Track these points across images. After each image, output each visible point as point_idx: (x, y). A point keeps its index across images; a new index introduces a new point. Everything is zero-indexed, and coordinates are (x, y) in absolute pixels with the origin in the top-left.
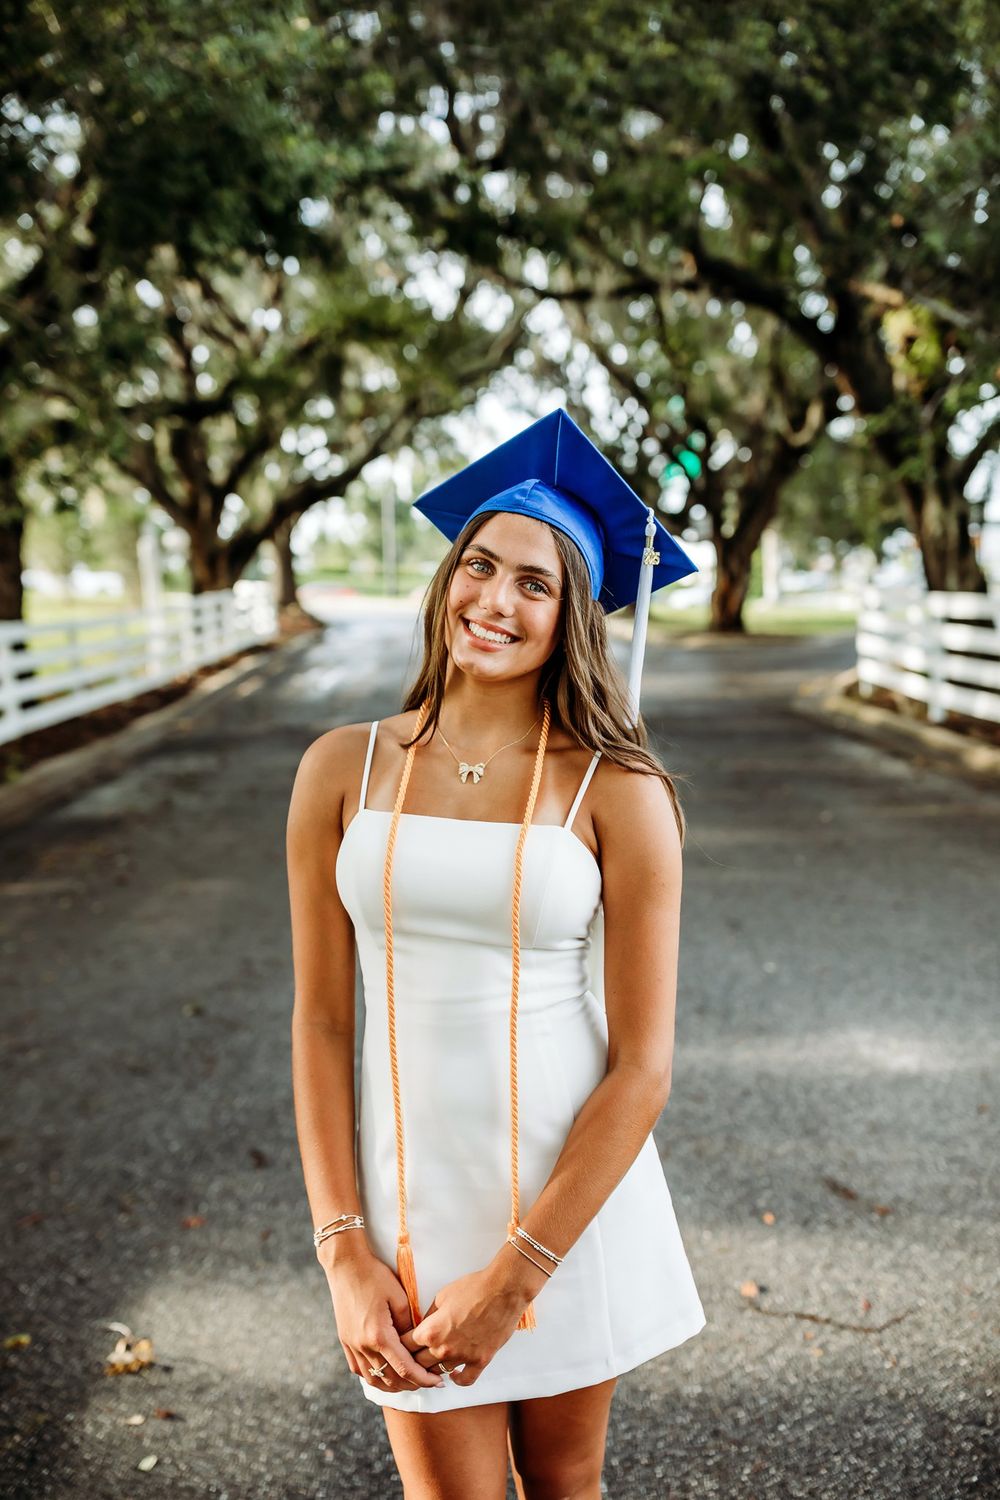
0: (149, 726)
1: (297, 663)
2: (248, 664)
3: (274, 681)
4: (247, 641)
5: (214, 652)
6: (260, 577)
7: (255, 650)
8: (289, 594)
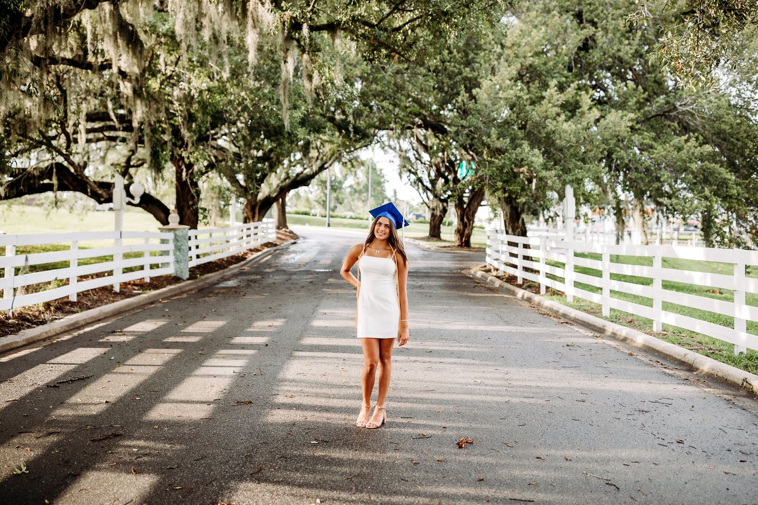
0: (234, 268)
1: (285, 250)
2: (266, 249)
3: (276, 256)
4: (265, 241)
5: (254, 244)
6: (271, 217)
7: (267, 245)
8: (282, 223)
